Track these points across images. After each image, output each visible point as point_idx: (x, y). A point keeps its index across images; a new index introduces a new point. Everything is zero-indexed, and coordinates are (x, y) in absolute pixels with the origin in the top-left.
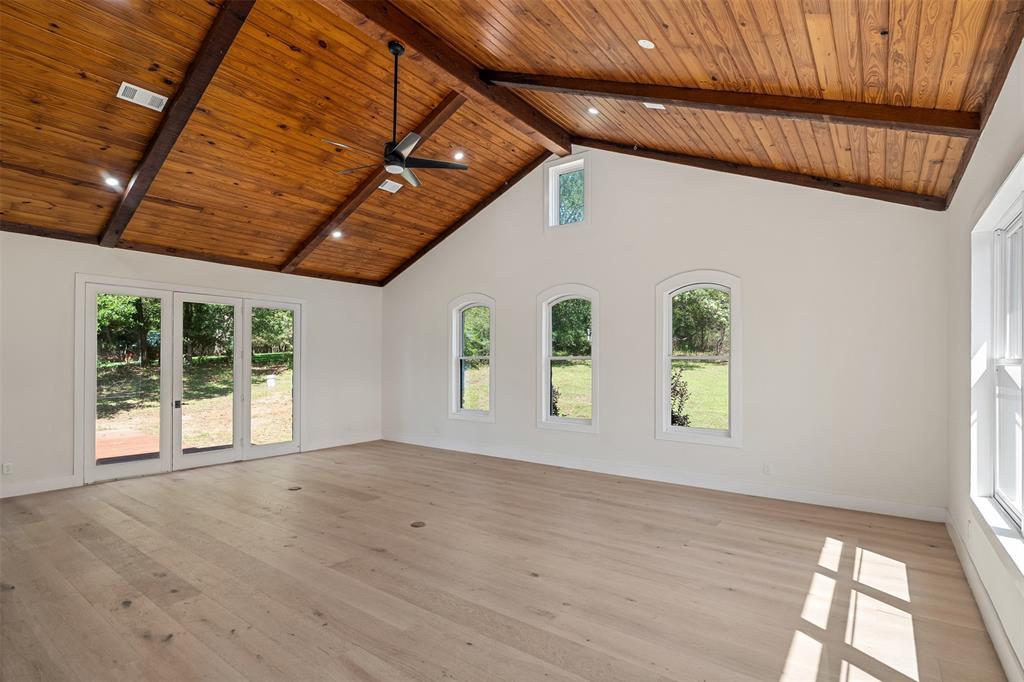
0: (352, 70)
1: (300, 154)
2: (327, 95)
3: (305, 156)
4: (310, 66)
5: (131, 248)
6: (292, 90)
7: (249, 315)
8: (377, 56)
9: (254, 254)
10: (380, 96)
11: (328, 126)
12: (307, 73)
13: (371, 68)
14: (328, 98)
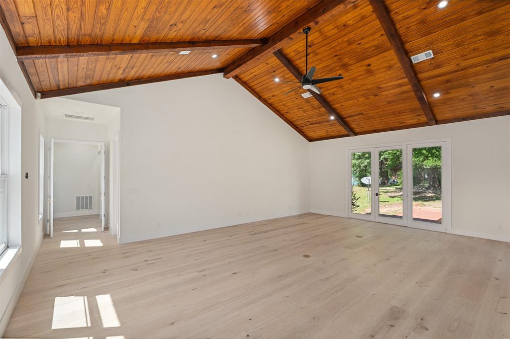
0: (326, 42)
1: (359, 78)
2: (335, 55)
3: (362, 77)
4: (316, 55)
5: (360, 134)
6: (324, 64)
7: (410, 152)
8: (325, 29)
9: (408, 122)
10: (348, 36)
11: (351, 62)
12: (319, 57)
13: (329, 34)
14: (336, 56)
